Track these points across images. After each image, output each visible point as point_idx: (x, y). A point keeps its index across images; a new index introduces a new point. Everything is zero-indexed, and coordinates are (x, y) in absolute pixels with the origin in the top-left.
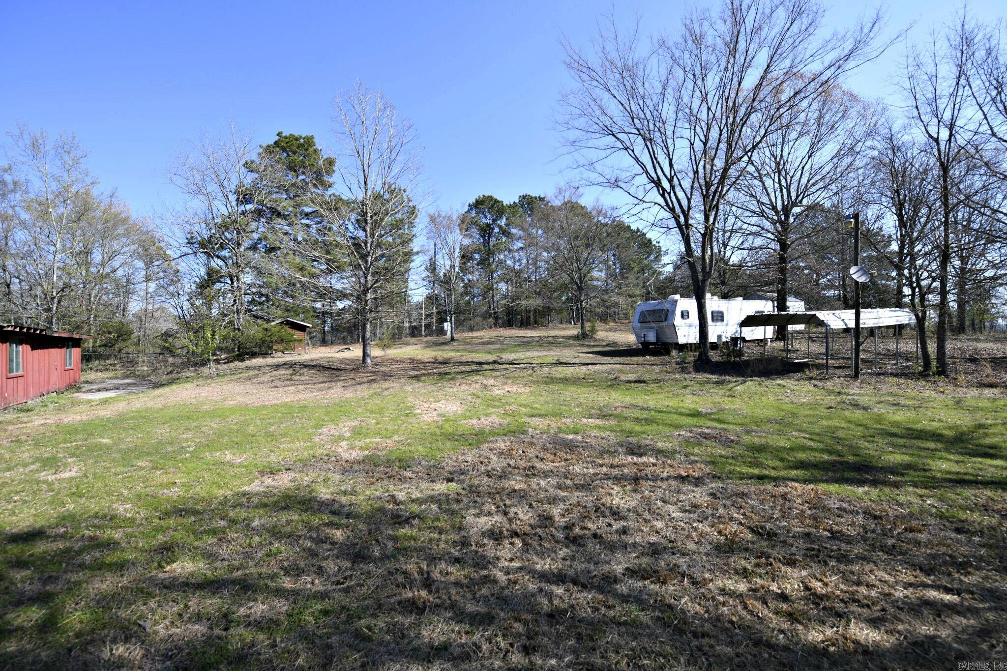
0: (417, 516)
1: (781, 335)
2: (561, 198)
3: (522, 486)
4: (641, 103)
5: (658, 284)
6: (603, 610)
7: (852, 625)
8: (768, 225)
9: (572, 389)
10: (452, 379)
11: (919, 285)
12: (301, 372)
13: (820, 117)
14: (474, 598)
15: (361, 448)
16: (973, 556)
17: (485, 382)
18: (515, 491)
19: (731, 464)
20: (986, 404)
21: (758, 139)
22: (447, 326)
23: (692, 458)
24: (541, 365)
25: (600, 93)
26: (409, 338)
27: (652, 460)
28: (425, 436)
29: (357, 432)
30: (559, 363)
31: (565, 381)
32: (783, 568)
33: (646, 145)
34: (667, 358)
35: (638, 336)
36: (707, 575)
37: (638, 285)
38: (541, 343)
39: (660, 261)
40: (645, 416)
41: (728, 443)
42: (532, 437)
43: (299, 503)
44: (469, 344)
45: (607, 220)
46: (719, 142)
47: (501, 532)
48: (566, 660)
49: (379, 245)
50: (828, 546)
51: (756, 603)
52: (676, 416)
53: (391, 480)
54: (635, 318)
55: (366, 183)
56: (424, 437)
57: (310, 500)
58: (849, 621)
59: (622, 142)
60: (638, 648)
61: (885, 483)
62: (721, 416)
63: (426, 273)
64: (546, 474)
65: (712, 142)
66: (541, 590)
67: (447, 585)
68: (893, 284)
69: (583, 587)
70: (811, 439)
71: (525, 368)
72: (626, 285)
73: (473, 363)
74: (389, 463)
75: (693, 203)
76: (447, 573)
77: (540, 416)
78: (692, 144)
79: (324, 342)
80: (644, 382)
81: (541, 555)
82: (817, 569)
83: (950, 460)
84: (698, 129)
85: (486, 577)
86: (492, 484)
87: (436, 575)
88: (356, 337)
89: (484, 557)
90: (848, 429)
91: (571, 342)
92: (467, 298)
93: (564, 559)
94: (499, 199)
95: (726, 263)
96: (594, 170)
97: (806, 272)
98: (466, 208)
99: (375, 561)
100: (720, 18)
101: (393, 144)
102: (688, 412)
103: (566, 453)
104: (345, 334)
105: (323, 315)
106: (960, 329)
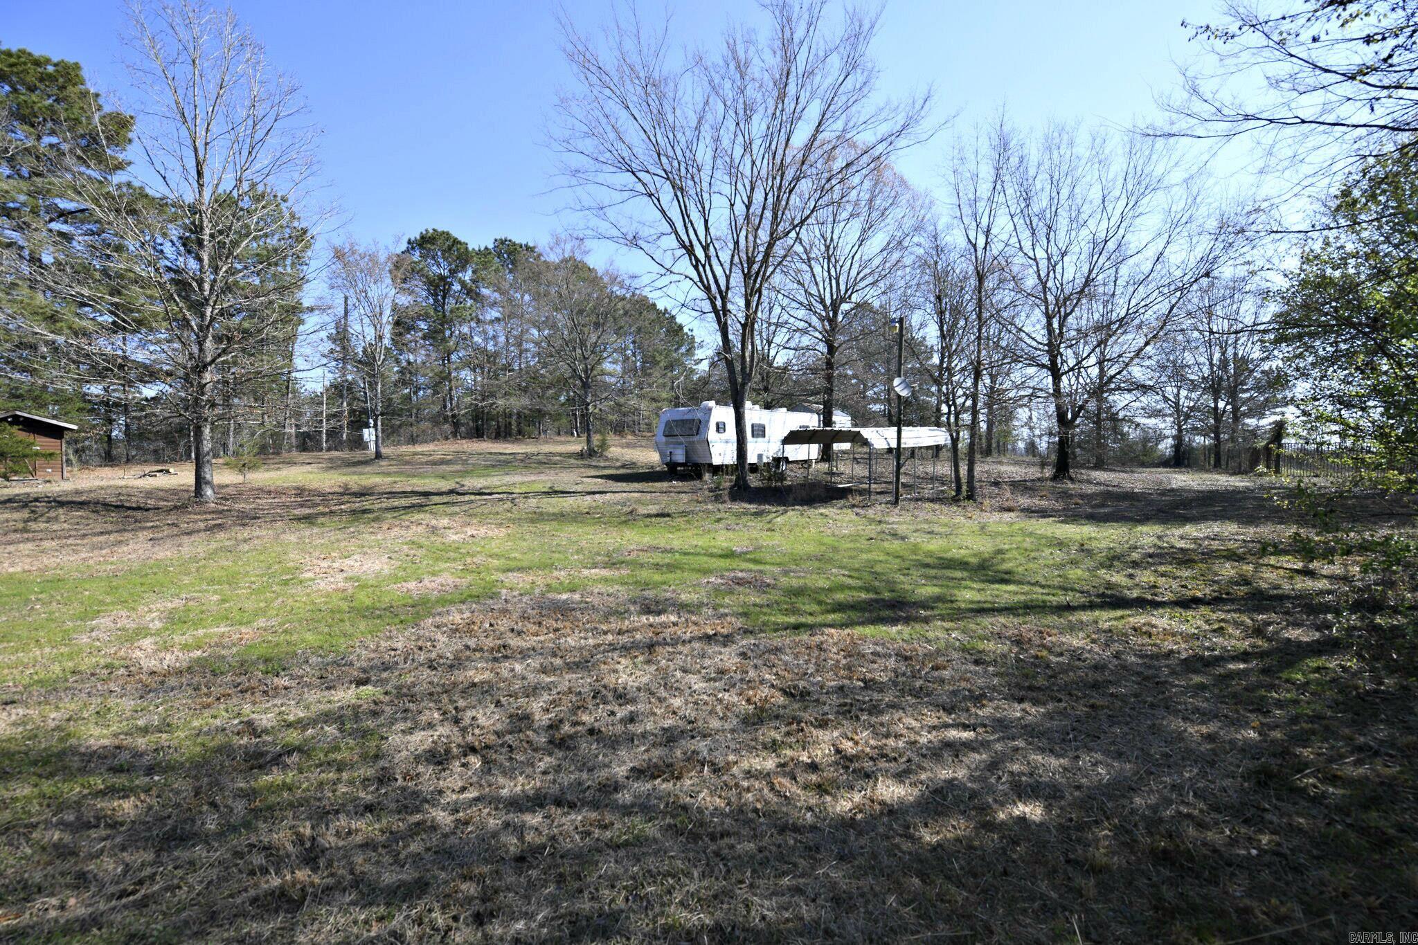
0: (299, 749)
1: (826, 455)
2: (559, 251)
3: (487, 675)
4: (671, 136)
5: (690, 386)
6: (597, 833)
7: (880, 784)
8: (815, 320)
9: (572, 528)
10: (376, 519)
11: (954, 403)
12: (52, 514)
13: (871, 200)
14: (396, 861)
15: (186, 647)
16: (988, 687)
17: (434, 522)
18: (474, 685)
19: (765, 614)
20: (1003, 528)
21: (807, 212)
22: (369, 434)
23: (722, 610)
24: (526, 495)
25: (613, 107)
26: (295, 453)
27: (673, 618)
28: (319, 616)
29: (175, 620)
30: (553, 492)
31: (561, 517)
32: (815, 732)
33: (676, 195)
34: (697, 483)
35: (662, 455)
36: (731, 758)
37: (664, 385)
38: (527, 463)
39: (693, 355)
40: (667, 561)
41: (763, 587)
42: (506, 601)
43: (35, 763)
44: (407, 463)
45: (624, 292)
46: (764, 208)
47: (448, 751)
48: (539, 917)
49: (228, 289)
50: (860, 698)
51: (784, 781)
52: (705, 558)
53: (248, 695)
54: (659, 430)
55: (200, 174)
56: (315, 616)
57: (62, 755)
58: (877, 779)
59: (644, 185)
60: (641, 874)
61: (917, 619)
62: (758, 556)
63: (329, 345)
64: (524, 654)
65: (756, 208)
66: (507, 825)
67: (346, 854)
68: (934, 400)
69: (570, 807)
70: (850, 576)
71: (500, 500)
72: (650, 385)
73: (414, 493)
74: (244, 667)
75: (733, 283)
76: (349, 833)
77: (520, 569)
78: (732, 205)
79: (109, 459)
80: (668, 515)
81: (509, 773)
82: (848, 727)
83: (972, 589)
84: (740, 186)
85: (418, 824)
86: (436, 680)
87: (329, 839)
88: (181, 449)
89: (416, 794)
90: (886, 562)
91: (572, 461)
92: (407, 391)
93: (545, 773)
94: (462, 238)
95: (770, 365)
96: (605, 218)
97: (854, 381)
98: (404, 246)
99: (206, 839)
100: (769, 46)
101: (260, 112)
102: (720, 552)
103: (556, 621)
104: (161, 444)
105: (108, 409)
106: (987, 452)
